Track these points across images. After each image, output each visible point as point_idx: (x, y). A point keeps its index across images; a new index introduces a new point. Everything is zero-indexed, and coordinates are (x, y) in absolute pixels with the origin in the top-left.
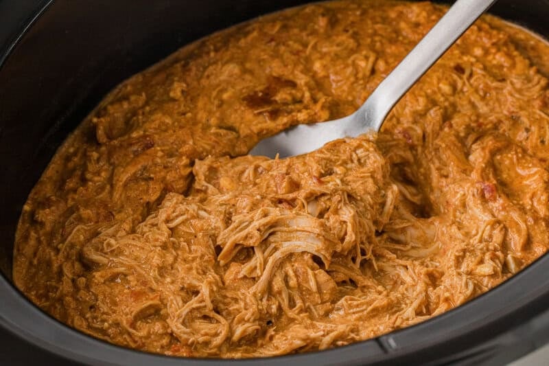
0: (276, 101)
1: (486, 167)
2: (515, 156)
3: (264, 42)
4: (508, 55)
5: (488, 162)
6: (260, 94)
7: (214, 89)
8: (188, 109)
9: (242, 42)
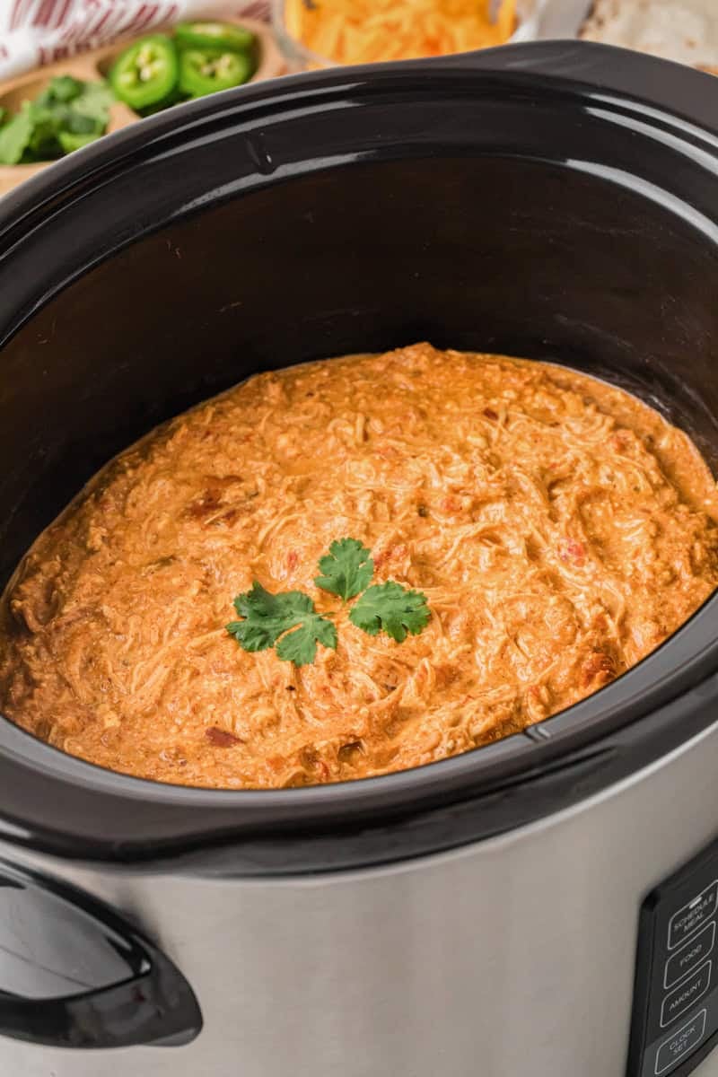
0: (227, 503)
1: (572, 519)
2: (610, 505)
3: (198, 439)
4: (550, 394)
5: (574, 512)
6: (201, 502)
7: (143, 521)
8: (115, 557)
9: (171, 446)
